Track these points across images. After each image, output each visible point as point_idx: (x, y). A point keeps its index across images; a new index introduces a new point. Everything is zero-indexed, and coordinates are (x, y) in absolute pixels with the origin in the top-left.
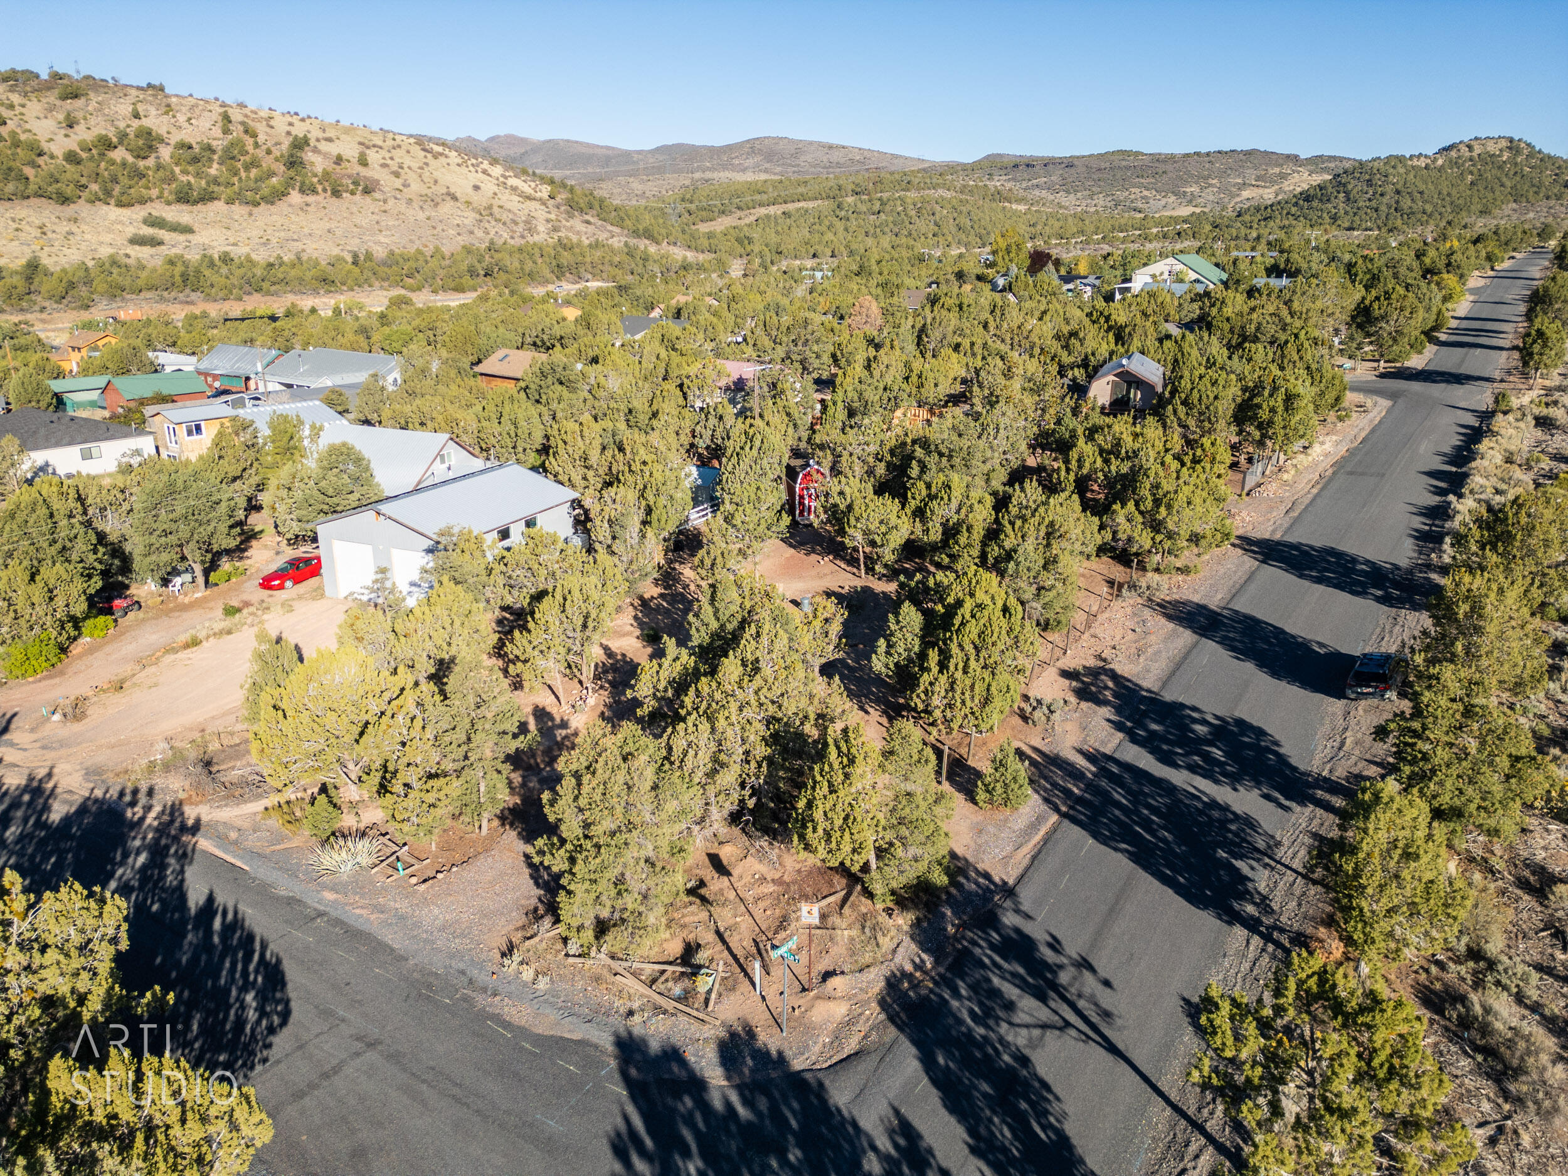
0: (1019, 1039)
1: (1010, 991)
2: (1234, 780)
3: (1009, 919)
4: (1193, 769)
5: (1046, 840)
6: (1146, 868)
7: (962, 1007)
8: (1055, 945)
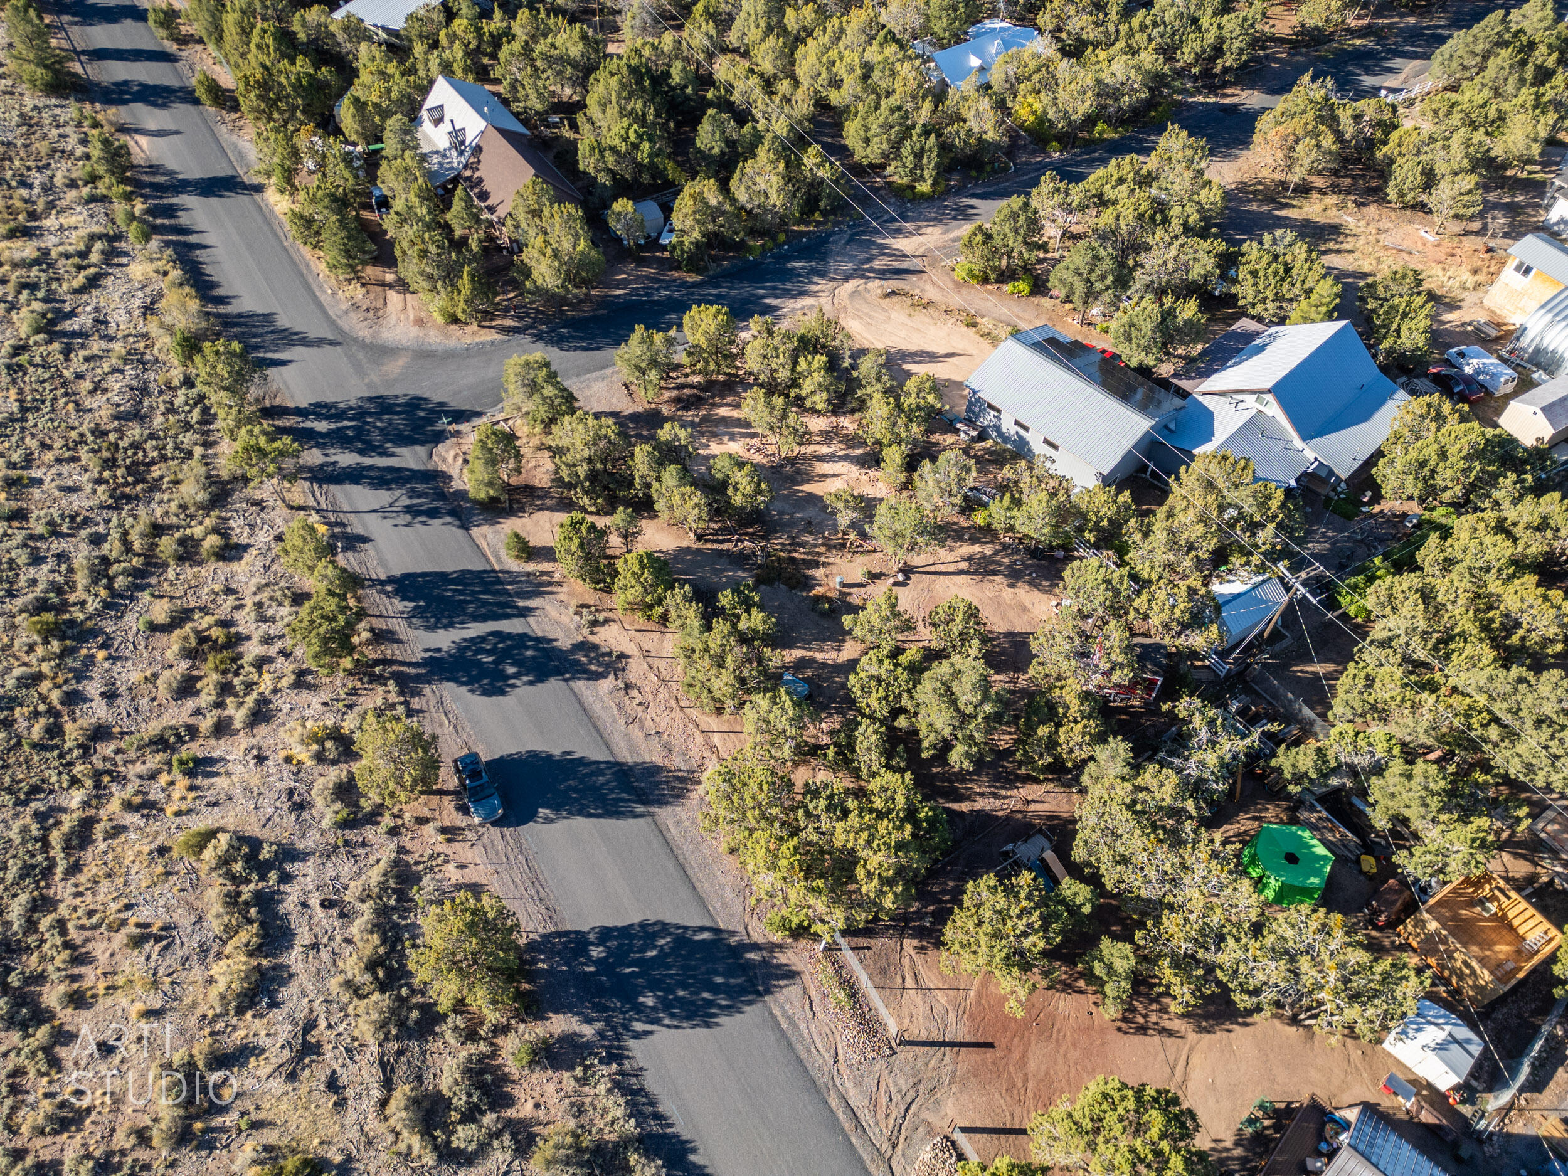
0: (397, 493)
1: (415, 501)
2: (462, 648)
3: (448, 519)
4: (483, 639)
5: (484, 556)
6: (437, 574)
7: (420, 487)
8: (424, 523)
